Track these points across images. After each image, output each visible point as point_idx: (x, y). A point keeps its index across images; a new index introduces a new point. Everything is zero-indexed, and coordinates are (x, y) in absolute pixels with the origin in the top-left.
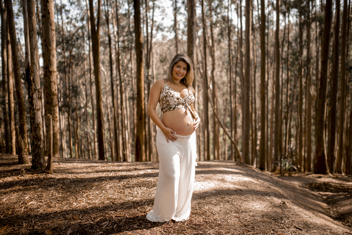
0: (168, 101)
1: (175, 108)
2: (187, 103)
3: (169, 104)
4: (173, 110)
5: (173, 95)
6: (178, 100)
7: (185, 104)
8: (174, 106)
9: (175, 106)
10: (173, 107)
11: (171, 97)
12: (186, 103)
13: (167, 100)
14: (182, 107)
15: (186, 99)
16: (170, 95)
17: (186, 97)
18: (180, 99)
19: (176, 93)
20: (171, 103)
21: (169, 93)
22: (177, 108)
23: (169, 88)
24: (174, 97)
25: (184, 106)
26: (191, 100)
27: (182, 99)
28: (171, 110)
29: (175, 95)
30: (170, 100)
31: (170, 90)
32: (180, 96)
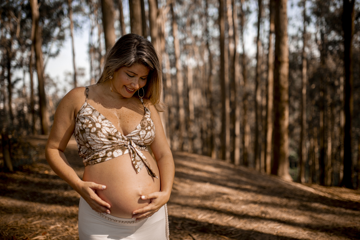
0: (87, 142)
1: (106, 157)
2: (133, 144)
3: (90, 148)
4: (102, 161)
5: (98, 129)
6: (110, 139)
7: (129, 146)
8: (104, 152)
9: (107, 152)
10: (101, 156)
11: (93, 135)
12: (131, 144)
13: (85, 140)
14: (123, 153)
15: (134, 136)
16: (90, 129)
17: (133, 132)
18: (115, 137)
19: (106, 123)
20: (95, 146)
21: (90, 124)
22: (110, 157)
23: (93, 111)
24: (99, 134)
25: (127, 152)
26: (145, 140)
27: (123, 137)
28: (98, 163)
29: (102, 129)
30: (91, 140)
31: (93, 116)
32: (116, 131)
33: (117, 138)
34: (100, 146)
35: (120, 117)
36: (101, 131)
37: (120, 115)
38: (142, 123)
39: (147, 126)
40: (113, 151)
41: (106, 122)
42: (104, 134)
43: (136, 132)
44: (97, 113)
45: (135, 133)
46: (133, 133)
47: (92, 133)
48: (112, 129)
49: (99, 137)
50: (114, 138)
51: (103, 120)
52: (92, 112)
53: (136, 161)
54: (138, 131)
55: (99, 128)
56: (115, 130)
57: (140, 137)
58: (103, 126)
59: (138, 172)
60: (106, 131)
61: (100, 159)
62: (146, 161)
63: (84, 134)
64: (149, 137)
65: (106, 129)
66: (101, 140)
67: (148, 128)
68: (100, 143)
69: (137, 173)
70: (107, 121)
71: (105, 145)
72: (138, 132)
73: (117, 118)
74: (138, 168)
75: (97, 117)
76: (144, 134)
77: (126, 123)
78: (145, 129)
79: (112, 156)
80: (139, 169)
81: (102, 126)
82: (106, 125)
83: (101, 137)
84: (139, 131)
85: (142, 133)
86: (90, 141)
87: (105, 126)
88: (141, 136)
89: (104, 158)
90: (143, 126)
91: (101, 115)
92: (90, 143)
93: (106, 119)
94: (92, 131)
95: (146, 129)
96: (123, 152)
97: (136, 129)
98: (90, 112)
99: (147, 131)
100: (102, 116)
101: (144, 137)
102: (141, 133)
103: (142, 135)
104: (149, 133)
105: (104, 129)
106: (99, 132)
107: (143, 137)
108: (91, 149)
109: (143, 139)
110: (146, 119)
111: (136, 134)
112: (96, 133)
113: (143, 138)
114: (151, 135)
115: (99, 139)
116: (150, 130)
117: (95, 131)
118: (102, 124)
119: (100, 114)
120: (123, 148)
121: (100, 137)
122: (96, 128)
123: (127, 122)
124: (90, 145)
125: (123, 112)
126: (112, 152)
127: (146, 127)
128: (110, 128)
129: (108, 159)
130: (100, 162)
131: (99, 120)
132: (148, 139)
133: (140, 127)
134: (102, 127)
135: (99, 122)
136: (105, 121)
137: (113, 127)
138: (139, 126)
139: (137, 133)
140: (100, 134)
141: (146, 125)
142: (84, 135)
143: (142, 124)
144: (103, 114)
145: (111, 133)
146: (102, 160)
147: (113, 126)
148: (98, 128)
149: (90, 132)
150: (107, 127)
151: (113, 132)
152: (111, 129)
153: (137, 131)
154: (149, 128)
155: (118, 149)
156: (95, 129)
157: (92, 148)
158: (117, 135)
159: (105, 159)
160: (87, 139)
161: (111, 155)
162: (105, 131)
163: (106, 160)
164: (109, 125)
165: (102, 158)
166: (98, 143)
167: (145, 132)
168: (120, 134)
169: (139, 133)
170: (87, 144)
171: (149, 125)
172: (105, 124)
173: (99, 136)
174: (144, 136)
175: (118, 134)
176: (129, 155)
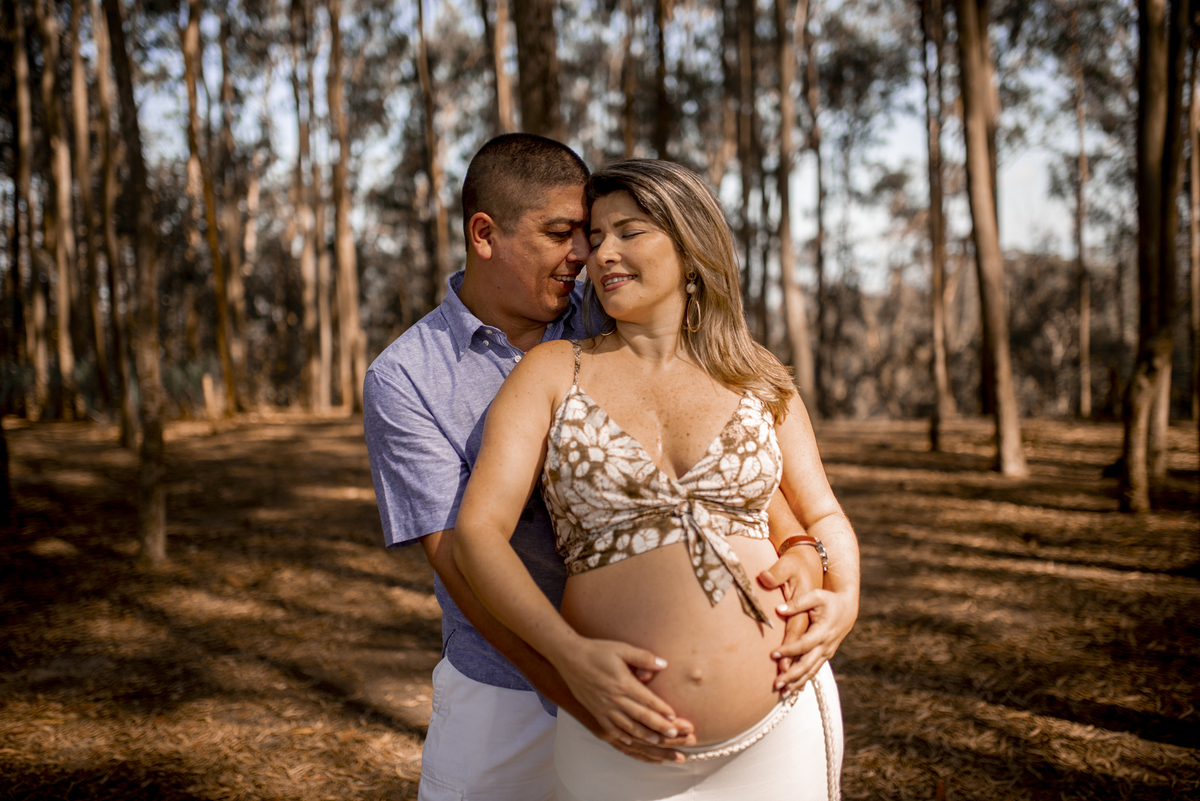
0: (568, 509)
1: (612, 550)
2: (699, 510)
4: (602, 562)
6: (631, 495)
7: (686, 518)
8: (609, 535)
9: (617, 535)
10: (601, 547)
12: (691, 510)
14: (660, 542)
15: (702, 477)
16: (573, 467)
17: (699, 464)
18: (648, 487)
19: (621, 447)
20: (590, 518)
21: (573, 450)
22: (622, 551)
23: (590, 410)
24: (596, 480)
25: (675, 536)
26: (741, 486)
27: (672, 486)
28: (590, 568)
29: (608, 467)
30: (575, 501)
31: (585, 428)
32: (651, 469)
33: (655, 491)
34: (604, 517)
35: (668, 421)
36: (604, 472)
37: (668, 415)
38: (728, 434)
39: (744, 442)
40: (633, 531)
41: (621, 444)
42: (612, 480)
43: (709, 464)
44: (599, 417)
45: (705, 466)
46: (699, 468)
47: (578, 479)
48: (639, 464)
49: (597, 489)
50: (643, 491)
51: (612, 438)
52: (584, 415)
53: (706, 567)
54: (714, 460)
55: (598, 463)
56: (647, 467)
57: (724, 478)
58: (611, 456)
59: (716, 602)
60: (620, 472)
61: (597, 557)
62: (739, 571)
63: (558, 482)
64: (754, 475)
65: (619, 465)
66: (606, 500)
67: (744, 446)
68: (604, 509)
69: (712, 606)
70: (625, 441)
71: (616, 512)
72: (716, 463)
73: (656, 427)
74: (715, 588)
75: (598, 431)
76: (733, 466)
77: (681, 438)
78: (734, 451)
79: (629, 550)
80: (718, 592)
81: (607, 456)
82: (622, 453)
83: (604, 489)
84: (716, 458)
85: (729, 464)
86: (574, 504)
87: (618, 455)
88: (728, 475)
89: (606, 555)
90: (729, 444)
91: (611, 422)
92: (574, 509)
93: (622, 434)
94: (579, 473)
95: (741, 450)
96: (662, 538)
97: (708, 454)
98: (581, 415)
99: (743, 457)
100: (614, 427)
101: (738, 475)
102: (724, 465)
103: (728, 470)
104: (749, 461)
105: (611, 466)
106: (598, 473)
107: (734, 477)
108: (582, 529)
109: (734, 484)
110: (741, 420)
111: (710, 470)
112: (588, 478)
113: (736, 480)
114: (757, 469)
115: (598, 494)
116: (754, 453)
117: (585, 472)
118: (608, 452)
119: (606, 421)
120: (664, 525)
121: (600, 488)
122: (590, 462)
123: (685, 436)
124: (577, 517)
125: (677, 405)
126: (632, 536)
127: (739, 445)
128: (631, 461)
129: (616, 558)
130: (596, 567)
131: (601, 438)
132: (753, 481)
133: (721, 446)
134: (606, 460)
135: (600, 444)
136: (619, 442)
137: (640, 459)
138: (716, 446)
139: (712, 465)
140: (602, 481)
141: (741, 436)
142: (559, 485)
143: (725, 437)
144: (615, 420)
145: (633, 476)
146: (601, 559)
147: (641, 454)
148: (595, 462)
149: (573, 476)
150: (623, 458)
151: (640, 475)
152: (634, 464)
153: (709, 459)
154: (751, 446)
155: (648, 527)
156: (586, 466)
157: (584, 525)
158: (654, 483)
159: (608, 559)
160: (566, 499)
161: (626, 544)
162: (617, 472)
163: (612, 561)
164: (630, 454)
165: (602, 552)
166: (596, 509)
167: (735, 460)
168: (663, 477)
169: (717, 466)
170: (569, 515)
171: (752, 437)
172: (619, 450)
173: (599, 485)
174: (736, 472)
175: (658, 480)
176: (682, 547)
